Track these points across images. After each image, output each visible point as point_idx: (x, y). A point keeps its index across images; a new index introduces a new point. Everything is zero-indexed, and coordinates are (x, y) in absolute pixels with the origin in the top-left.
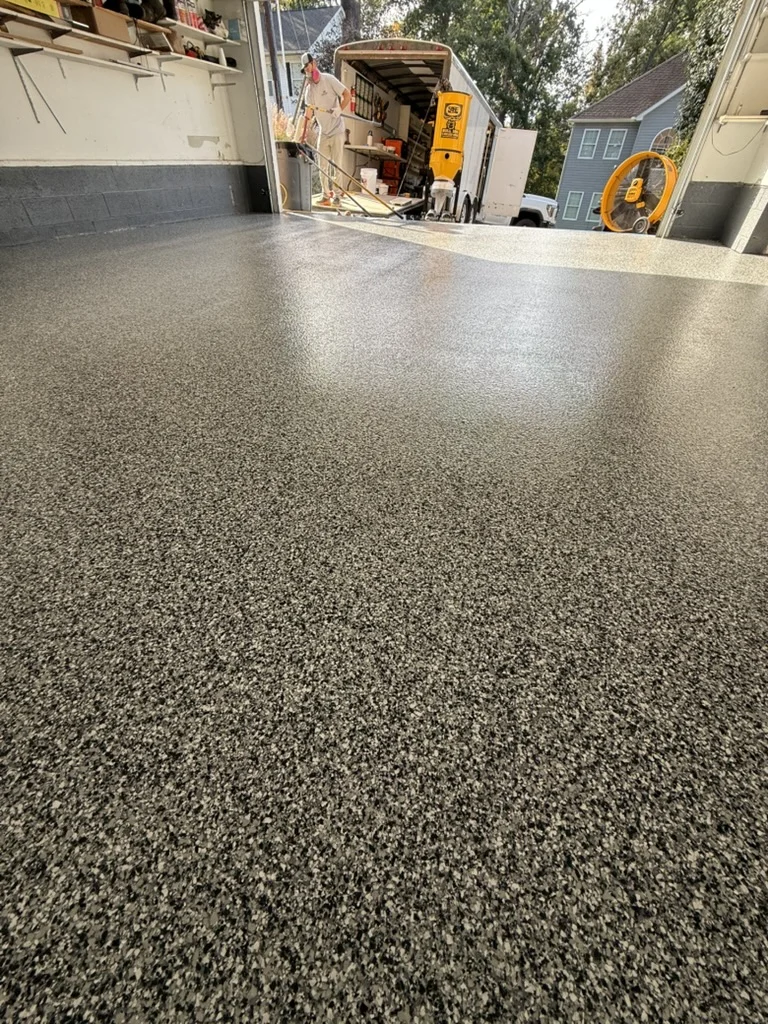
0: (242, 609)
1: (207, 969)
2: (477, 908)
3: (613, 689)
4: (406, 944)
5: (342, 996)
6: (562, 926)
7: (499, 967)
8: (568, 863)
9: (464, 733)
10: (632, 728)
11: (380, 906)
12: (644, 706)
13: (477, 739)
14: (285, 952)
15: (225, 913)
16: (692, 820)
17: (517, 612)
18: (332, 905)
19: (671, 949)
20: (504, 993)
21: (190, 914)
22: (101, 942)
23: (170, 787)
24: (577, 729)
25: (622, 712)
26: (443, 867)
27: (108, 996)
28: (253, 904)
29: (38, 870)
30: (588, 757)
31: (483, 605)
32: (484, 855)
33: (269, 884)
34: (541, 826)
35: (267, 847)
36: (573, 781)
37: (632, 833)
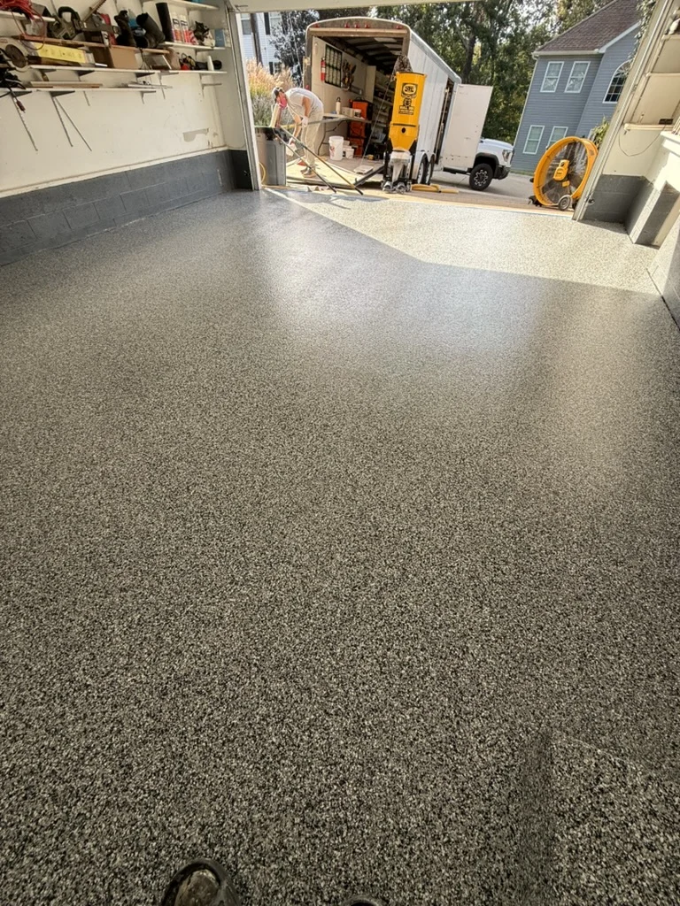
0: (243, 556)
1: (238, 682)
2: (327, 669)
3: (400, 597)
4: (302, 678)
5: (280, 690)
6: (354, 675)
7: (331, 685)
8: (362, 658)
9: (333, 613)
10: (403, 613)
11: (294, 668)
12: (411, 604)
13: (338, 615)
14: (263, 678)
15: (243, 667)
16: (413, 646)
17: (368, 560)
18: (278, 666)
19: (389, 683)
20: (331, 691)
21: (231, 667)
22: (205, 672)
23: (220, 628)
24: (380, 612)
25: (401, 607)
26: (317, 657)
27: (209, 687)
28: (252, 665)
29: (179, 653)
30: (381, 623)
31: (353, 557)
32: (332, 654)
33: (257, 660)
34: (355, 646)
35: (256, 649)
36: (373, 631)
37: (388, 650)
